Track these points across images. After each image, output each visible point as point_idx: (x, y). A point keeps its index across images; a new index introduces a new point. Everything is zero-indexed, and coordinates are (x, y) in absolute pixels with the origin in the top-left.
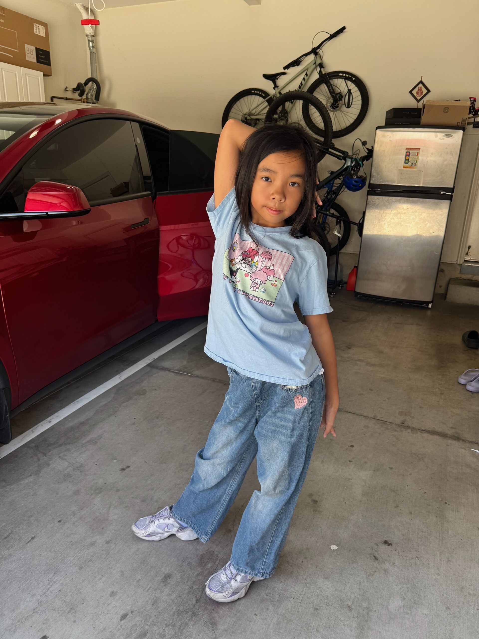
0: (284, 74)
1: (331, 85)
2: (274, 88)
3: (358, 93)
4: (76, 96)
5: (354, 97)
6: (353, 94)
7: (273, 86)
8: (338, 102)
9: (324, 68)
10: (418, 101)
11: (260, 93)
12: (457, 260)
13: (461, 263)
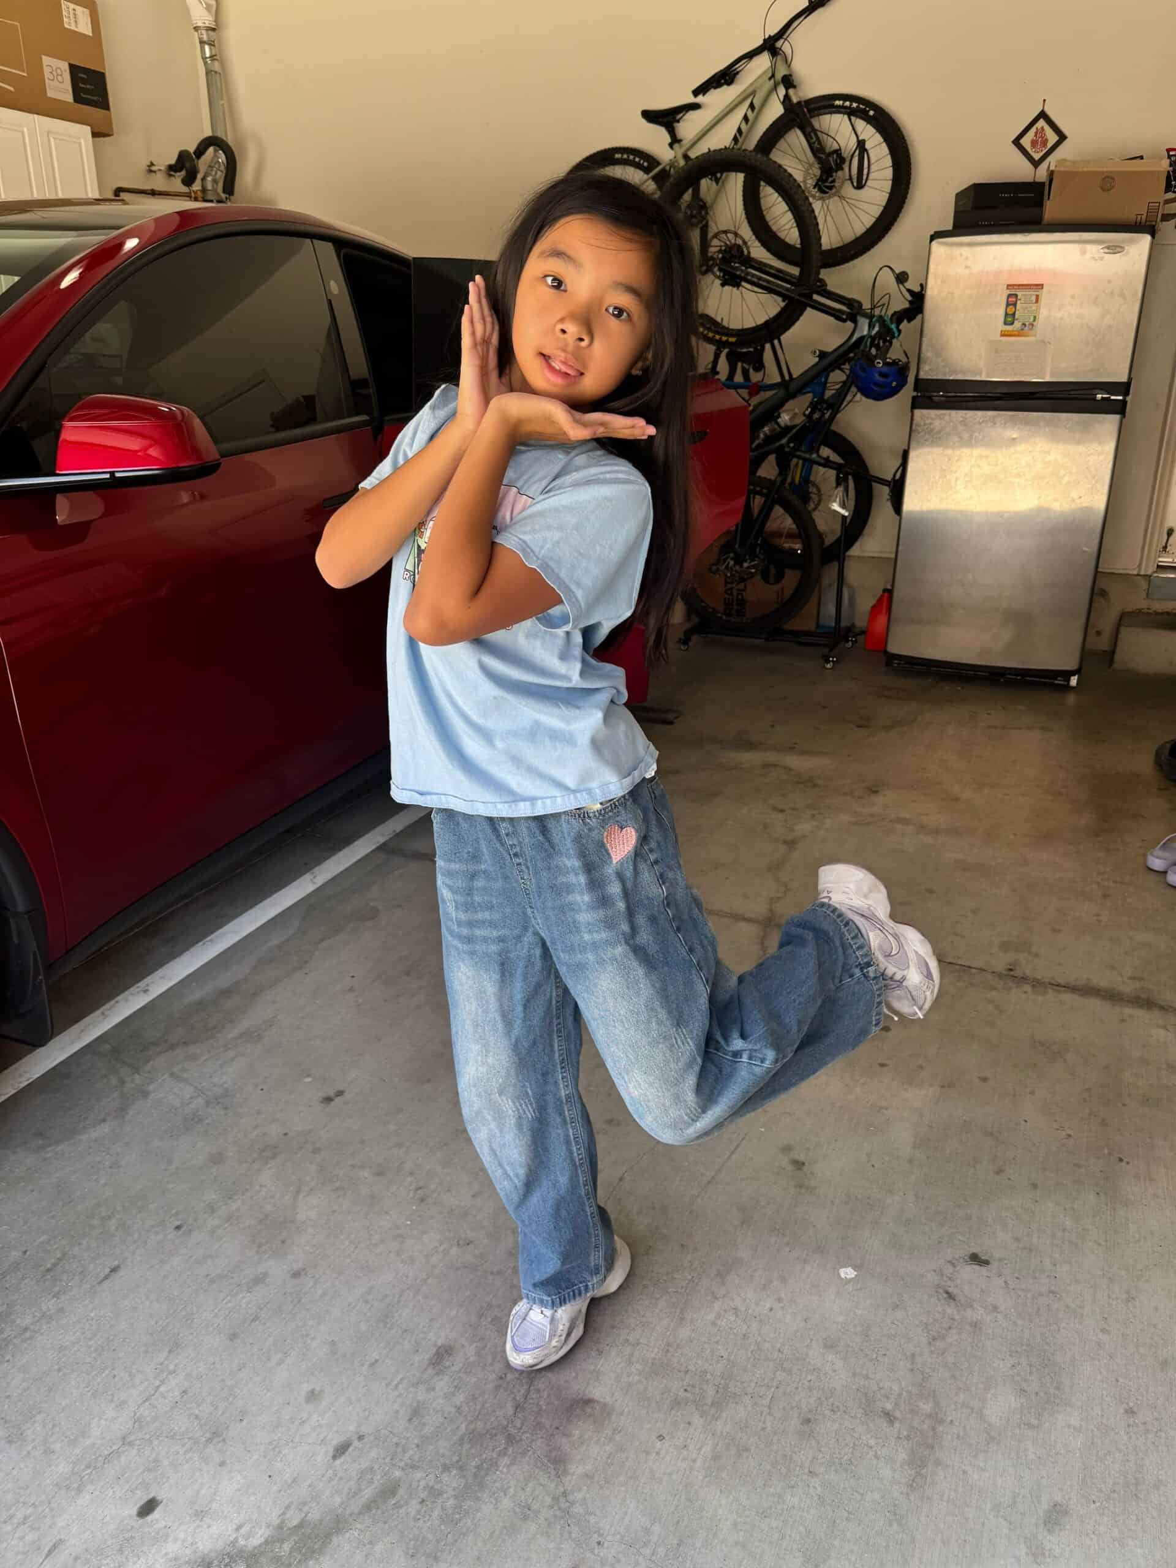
0: (695, 107)
1: (815, 131)
2: (671, 145)
3: (884, 149)
4: (176, 184)
5: (873, 160)
6: (870, 152)
7: (669, 140)
8: (834, 174)
9: (794, 87)
10: (1036, 164)
11: (637, 159)
12: (1140, 566)
13: (1149, 573)
